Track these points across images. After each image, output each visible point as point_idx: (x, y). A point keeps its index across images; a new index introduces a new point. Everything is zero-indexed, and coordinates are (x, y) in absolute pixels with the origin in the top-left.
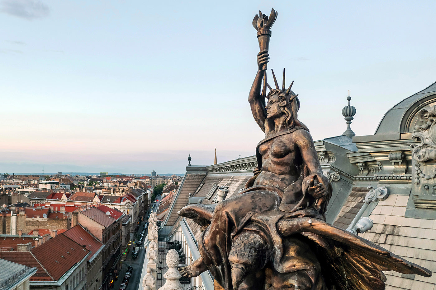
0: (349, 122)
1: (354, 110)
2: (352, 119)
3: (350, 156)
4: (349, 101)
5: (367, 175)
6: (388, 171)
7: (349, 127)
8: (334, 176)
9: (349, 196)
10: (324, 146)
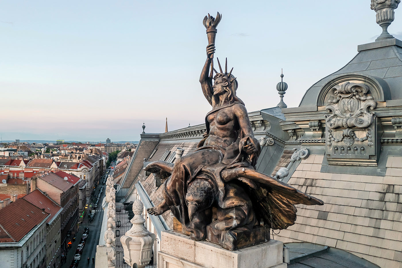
0: (282, 96)
1: (286, 86)
2: (285, 93)
3: (282, 124)
4: (282, 78)
5: (295, 140)
6: (309, 136)
7: (282, 100)
8: (269, 141)
9: (281, 157)
10: (261, 116)
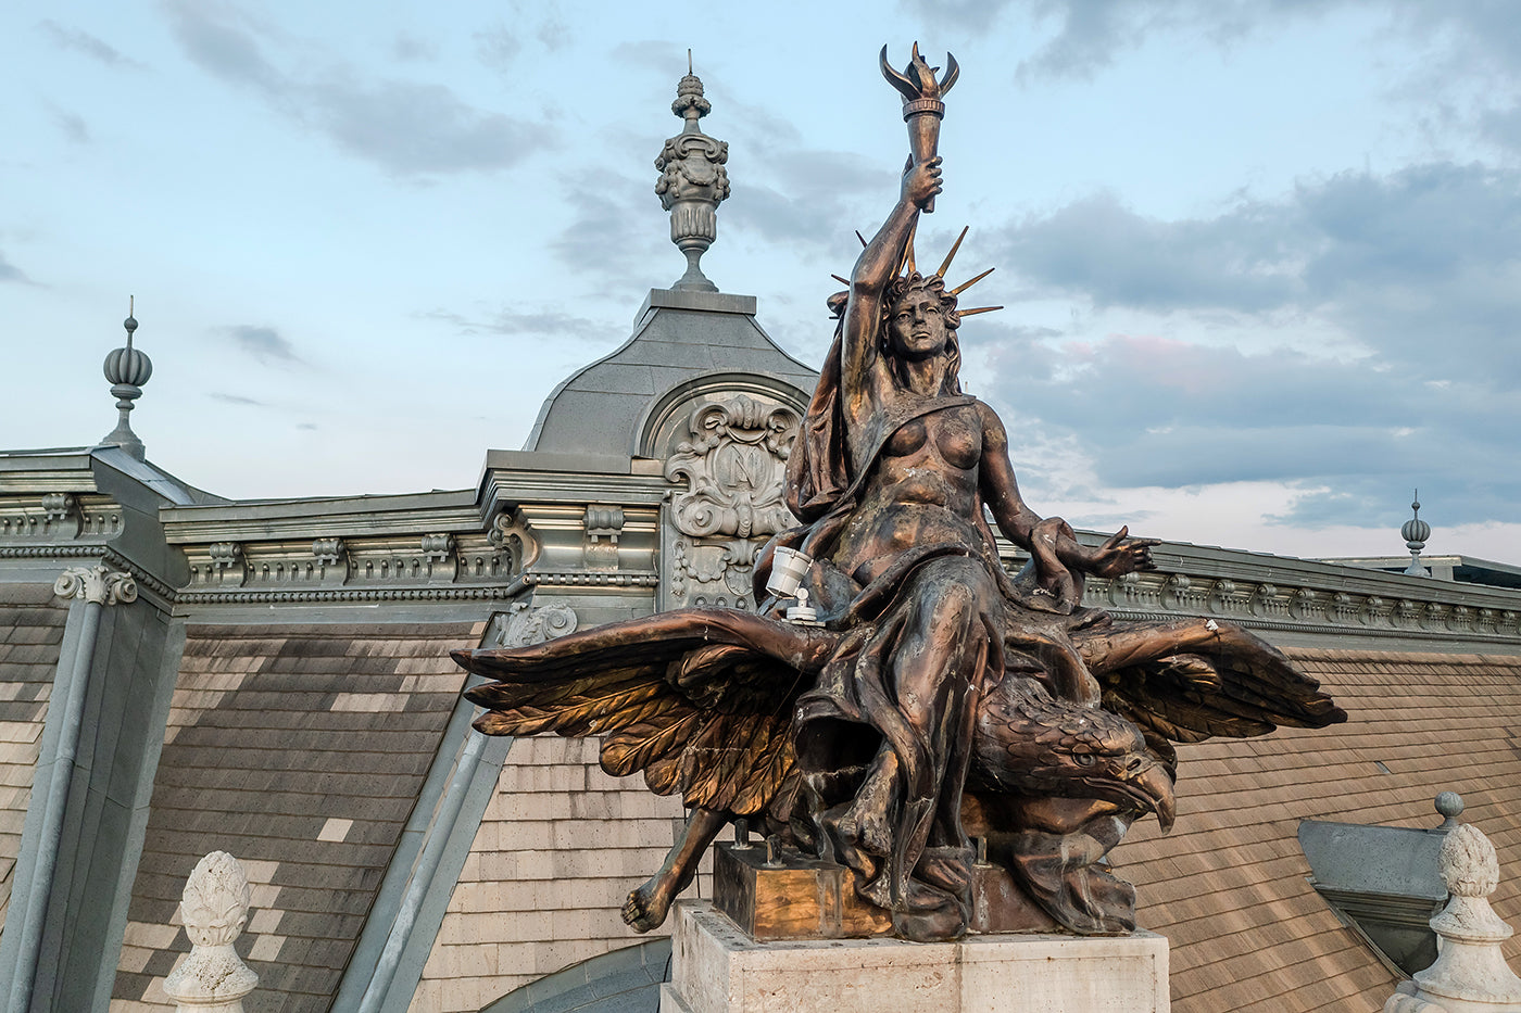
0: (125, 403)
1: (143, 362)
2: (138, 395)
3: (175, 517)
4: (131, 332)
5: (242, 586)
6: (566, 561)
7: (125, 422)
8: (123, 585)
9: (184, 655)
10: (91, 474)
